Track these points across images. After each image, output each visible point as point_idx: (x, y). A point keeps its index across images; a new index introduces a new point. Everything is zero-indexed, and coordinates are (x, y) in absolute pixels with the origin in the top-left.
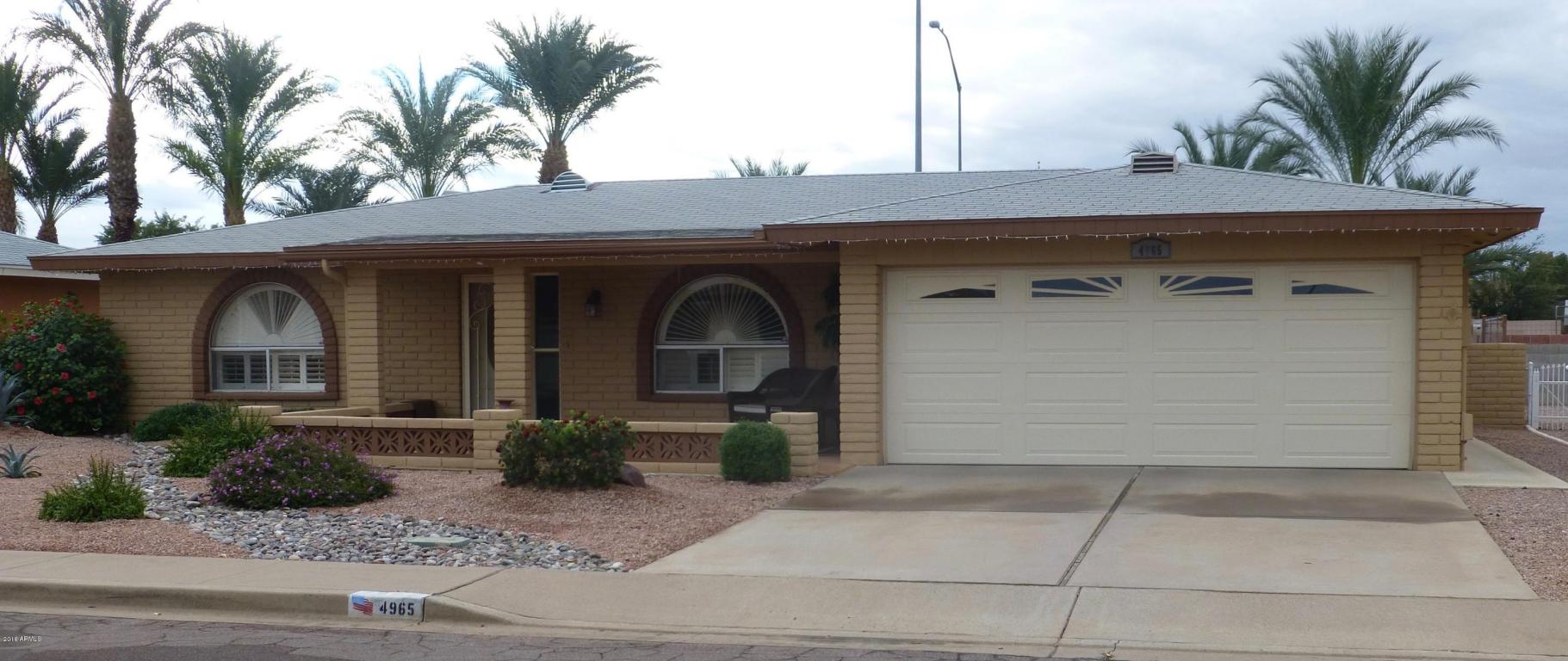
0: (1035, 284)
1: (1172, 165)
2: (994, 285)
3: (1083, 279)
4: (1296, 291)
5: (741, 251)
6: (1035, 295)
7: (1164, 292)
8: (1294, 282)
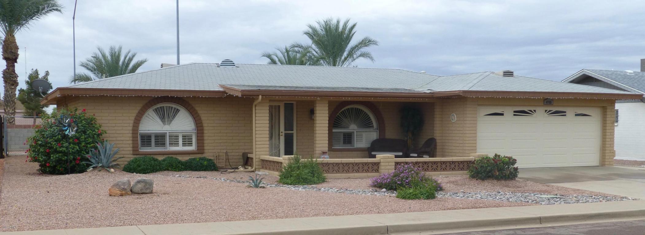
0: (515, 112)
1: (512, 75)
2: (503, 112)
3: (526, 110)
4: (577, 115)
5: (414, 97)
6: (514, 115)
7: (546, 115)
8: (575, 112)
